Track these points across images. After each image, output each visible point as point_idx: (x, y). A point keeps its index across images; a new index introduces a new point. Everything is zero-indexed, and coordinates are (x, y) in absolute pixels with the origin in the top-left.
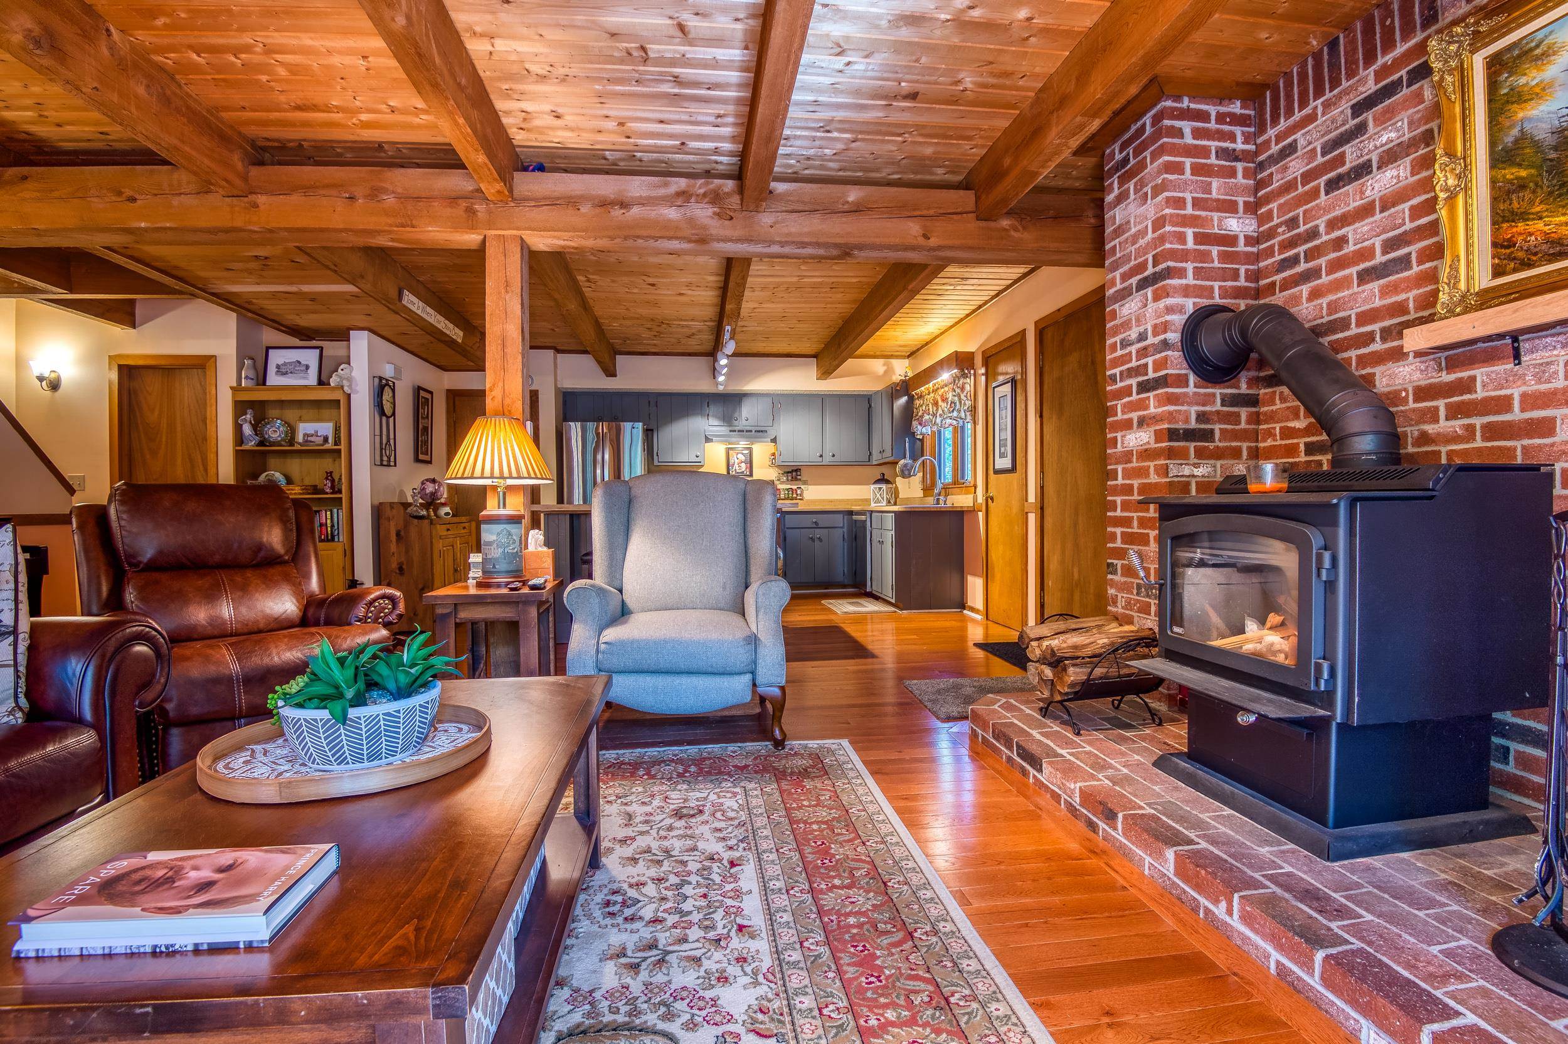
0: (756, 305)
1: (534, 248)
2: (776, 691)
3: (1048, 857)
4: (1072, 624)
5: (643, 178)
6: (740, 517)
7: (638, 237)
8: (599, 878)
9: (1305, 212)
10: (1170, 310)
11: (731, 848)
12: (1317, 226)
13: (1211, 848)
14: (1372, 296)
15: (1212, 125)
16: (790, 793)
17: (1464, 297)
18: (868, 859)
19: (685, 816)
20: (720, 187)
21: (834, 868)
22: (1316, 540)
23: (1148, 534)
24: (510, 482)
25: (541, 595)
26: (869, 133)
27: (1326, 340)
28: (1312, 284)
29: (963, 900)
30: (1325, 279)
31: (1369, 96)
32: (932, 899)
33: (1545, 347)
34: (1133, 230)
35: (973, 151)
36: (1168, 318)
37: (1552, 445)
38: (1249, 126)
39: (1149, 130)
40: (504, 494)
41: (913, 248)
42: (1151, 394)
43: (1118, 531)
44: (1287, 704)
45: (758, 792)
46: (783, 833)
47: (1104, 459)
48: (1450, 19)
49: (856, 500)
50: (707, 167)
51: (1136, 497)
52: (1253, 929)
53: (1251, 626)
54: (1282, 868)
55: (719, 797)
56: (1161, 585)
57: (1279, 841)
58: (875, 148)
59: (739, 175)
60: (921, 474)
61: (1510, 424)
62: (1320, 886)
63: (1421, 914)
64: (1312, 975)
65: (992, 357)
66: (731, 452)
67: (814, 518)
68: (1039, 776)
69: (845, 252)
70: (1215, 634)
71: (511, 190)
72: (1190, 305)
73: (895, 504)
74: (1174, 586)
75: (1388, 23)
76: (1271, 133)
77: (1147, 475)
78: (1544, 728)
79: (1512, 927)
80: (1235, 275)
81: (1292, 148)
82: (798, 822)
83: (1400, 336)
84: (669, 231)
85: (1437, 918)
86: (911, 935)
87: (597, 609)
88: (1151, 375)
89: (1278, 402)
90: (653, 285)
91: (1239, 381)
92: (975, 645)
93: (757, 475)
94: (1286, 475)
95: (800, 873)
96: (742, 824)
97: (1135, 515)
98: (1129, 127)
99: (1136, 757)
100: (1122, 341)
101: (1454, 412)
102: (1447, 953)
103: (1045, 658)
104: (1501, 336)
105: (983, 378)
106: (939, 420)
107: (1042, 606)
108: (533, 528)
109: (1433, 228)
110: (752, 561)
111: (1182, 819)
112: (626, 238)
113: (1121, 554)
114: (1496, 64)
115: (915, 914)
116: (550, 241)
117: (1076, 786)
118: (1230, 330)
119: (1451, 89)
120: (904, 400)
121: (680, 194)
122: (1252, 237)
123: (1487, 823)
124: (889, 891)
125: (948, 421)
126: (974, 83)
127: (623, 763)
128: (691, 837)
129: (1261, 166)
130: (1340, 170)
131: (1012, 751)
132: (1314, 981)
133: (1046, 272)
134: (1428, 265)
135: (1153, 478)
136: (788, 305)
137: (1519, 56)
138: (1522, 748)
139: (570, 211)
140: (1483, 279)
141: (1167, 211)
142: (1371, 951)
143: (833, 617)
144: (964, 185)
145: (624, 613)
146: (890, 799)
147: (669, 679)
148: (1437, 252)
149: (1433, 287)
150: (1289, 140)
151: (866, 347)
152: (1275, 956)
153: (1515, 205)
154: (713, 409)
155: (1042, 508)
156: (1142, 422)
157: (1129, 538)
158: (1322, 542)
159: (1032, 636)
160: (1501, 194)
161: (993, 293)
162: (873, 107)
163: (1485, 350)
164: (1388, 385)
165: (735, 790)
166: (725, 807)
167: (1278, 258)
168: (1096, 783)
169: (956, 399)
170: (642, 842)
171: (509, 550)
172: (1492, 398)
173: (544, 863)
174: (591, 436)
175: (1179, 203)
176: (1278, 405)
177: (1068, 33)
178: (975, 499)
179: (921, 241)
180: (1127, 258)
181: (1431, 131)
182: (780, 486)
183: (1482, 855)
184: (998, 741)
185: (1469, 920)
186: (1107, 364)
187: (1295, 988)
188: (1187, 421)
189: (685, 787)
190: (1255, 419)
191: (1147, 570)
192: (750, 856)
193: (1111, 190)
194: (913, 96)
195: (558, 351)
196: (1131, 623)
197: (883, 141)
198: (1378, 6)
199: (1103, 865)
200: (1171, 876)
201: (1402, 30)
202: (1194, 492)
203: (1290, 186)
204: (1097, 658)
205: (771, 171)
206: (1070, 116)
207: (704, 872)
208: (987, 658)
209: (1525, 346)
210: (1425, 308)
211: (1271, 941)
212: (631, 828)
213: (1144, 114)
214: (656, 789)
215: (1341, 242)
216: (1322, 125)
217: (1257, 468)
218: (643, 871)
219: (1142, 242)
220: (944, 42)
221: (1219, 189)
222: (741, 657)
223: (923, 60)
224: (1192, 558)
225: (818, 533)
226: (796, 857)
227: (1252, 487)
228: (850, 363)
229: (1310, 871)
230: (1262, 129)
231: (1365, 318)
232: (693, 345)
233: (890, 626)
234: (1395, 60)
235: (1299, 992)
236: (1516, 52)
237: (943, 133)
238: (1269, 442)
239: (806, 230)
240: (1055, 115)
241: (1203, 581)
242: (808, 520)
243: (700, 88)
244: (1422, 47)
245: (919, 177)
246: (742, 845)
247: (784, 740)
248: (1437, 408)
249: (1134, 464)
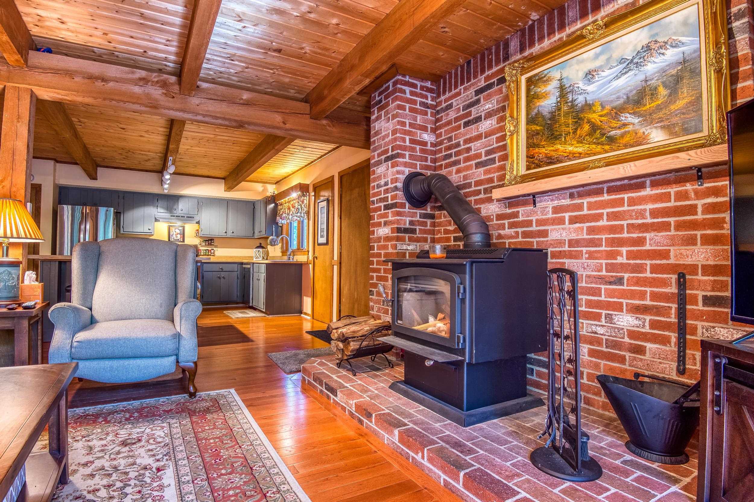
0: (189, 148)
1: (40, 97)
2: (192, 365)
3: (339, 441)
4: (353, 320)
5: (118, 67)
6: (173, 265)
7: (113, 100)
8: (67, 489)
9: (455, 135)
10: (398, 172)
11: (158, 460)
12: (460, 142)
13: (415, 427)
14: (480, 174)
15: (418, 91)
16: (198, 423)
17: (515, 177)
18: (242, 456)
19: (129, 444)
20: (167, 79)
21: (222, 464)
22: (457, 280)
23: (387, 277)
24: (12, 240)
25: (32, 312)
26: (255, 65)
27: (462, 192)
28: (457, 167)
29: (294, 471)
30: (462, 165)
31: (482, 88)
32: (278, 473)
33: (545, 201)
34: (383, 134)
35: (309, 84)
36: (398, 176)
37: (547, 241)
38: (434, 93)
39: (391, 88)
40: (7, 248)
41: (278, 128)
42: (390, 211)
43: (375, 275)
44: (446, 355)
45: (178, 425)
46: (192, 447)
47: (369, 240)
48: (513, 60)
49: (245, 257)
50: (160, 67)
51: (383, 259)
52: (434, 466)
53: (431, 319)
54: (445, 433)
55: (152, 430)
56: (393, 301)
57: (444, 420)
58: (259, 73)
59: (179, 74)
60: (280, 245)
61: (531, 232)
62: (461, 440)
63: (502, 448)
64: (459, 484)
65: (318, 188)
66: (171, 228)
67: (221, 266)
68: (335, 398)
69: (240, 125)
70: (416, 323)
71: (26, 61)
72: (407, 171)
73: (267, 259)
74: (398, 301)
75: (490, 57)
76: (443, 98)
77: (388, 249)
78: (547, 360)
79: (538, 449)
80: (426, 160)
81: (450, 106)
82: (202, 440)
83: (491, 192)
84: (135, 99)
85: (509, 449)
86: (265, 495)
87: (72, 321)
88: (390, 202)
89: (443, 217)
90: (124, 129)
91: (427, 208)
92: (306, 332)
93: (188, 241)
94: (445, 250)
95: (202, 469)
96: (166, 445)
97: (382, 267)
98: (382, 86)
99: (382, 384)
100: (377, 185)
101: (511, 226)
102: (513, 465)
103: (339, 338)
104: (529, 195)
105: (313, 197)
106: (290, 217)
107: (340, 311)
108: (28, 270)
109: (504, 147)
110: (179, 290)
111: (402, 414)
112: (104, 99)
113: (375, 285)
114: (530, 82)
115: (268, 483)
116: (52, 95)
117: (353, 402)
118: (423, 184)
119: (513, 89)
120: (272, 205)
121: (141, 79)
122: (433, 143)
123: (526, 403)
124: (254, 472)
125: (295, 218)
126: (310, 50)
127: (88, 415)
128: (132, 457)
129: (438, 112)
130: (469, 118)
131: (322, 387)
132: (460, 487)
133: (343, 148)
134: (502, 163)
135: (390, 250)
136: (208, 150)
137: (538, 80)
138: (538, 368)
139: (67, 79)
140: (523, 171)
141: (398, 127)
142: (483, 468)
143: (230, 320)
144: (305, 100)
145: (92, 322)
146: (256, 420)
147: (121, 362)
148: (505, 158)
149: (504, 172)
150: (450, 102)
151: (252, 176)
152: (443, 476)
153: (535, 141)
154: (160, 203)
155: (340, 263)
156: (386, 223)
157: (380, 278)
158: (459, 281)
159: (334, 327)
160: (530, 136)
161: (319, 156)
162: (258, 52)
163: (523, 200)
164: (486, 213)
165: (163, 425)
166: (156, 436)
167: (444, 154)
168: (362, 399)
169: (299, 207)
170: (98, 464)
171: (10, 283)
172: (525, 221)
173: (24, 486)
174: (78, 215)
175: (403, 124)
176: (443, 219)
177: (356, 35)
178: (308, 258)
179: (282, 125)
180: (380, 146)
181: (505, 106)
182: (201, 248)
183: (525, 417)
184: (315, 381)
185: (521, 448)
186: (371, 195)
187: (452, 491)
188: (405, 224)
189: (130, 426)
190: (433, 225)
191: (387, 294)
192: (171, 464)
193: (374, 114)
194: (279, 51)
195: (57, 161)
196: (380, 319)
197: (262, 71)
198: (487, 49)
199: (366, 441)
200: (397, 443)
201: (495, 61)
202: (407, 258)
203: (449, 123)
204: (364, 337)
205: (198, 75)
206: (355, 75)
207: (140, 477)
208: (313, 339)
209: (537, 200)
210: (500, 181)
211: (441, 470)
212: (91, 456)
213: (388, 81)
214: (110, 429)
215: (469, 150)
216: (463, 97)
217: (434, 247)
218: (99, 481)
219: (387, 140)
220: (295, 27)
221: (420, 120)
222: (171, 346)
223: (285, 33)
224: (406, 288)
225: (223, 274)
226: (199, 460)
227: (432, 256)
228: (243, 184)
229: (457, 433)
230: (439, 96)
231: (478, 183)
232: (149, 165)
233: (262, 324)
234: (492, 74)
235: (454, 492)
236: (537, 78)
237: (294, 72)
238: (439, 236)
239: (218, 110)
240: (349, 73)
241: (411, 299)
242: (216, 268)
243: (157, 23)
244: (502, 70)
245: (281, 92)
246: (165, 458)
247: (195, 392)
248: (504, 224)
249: (382, 243)
